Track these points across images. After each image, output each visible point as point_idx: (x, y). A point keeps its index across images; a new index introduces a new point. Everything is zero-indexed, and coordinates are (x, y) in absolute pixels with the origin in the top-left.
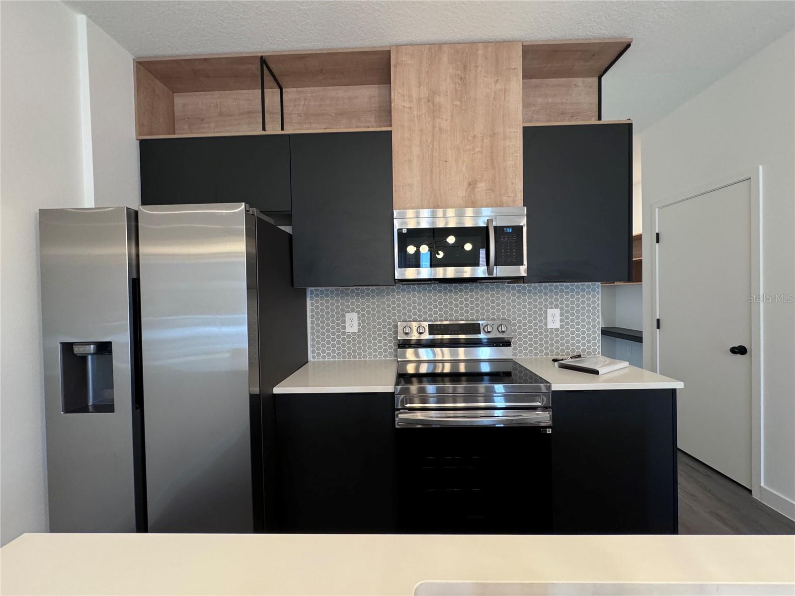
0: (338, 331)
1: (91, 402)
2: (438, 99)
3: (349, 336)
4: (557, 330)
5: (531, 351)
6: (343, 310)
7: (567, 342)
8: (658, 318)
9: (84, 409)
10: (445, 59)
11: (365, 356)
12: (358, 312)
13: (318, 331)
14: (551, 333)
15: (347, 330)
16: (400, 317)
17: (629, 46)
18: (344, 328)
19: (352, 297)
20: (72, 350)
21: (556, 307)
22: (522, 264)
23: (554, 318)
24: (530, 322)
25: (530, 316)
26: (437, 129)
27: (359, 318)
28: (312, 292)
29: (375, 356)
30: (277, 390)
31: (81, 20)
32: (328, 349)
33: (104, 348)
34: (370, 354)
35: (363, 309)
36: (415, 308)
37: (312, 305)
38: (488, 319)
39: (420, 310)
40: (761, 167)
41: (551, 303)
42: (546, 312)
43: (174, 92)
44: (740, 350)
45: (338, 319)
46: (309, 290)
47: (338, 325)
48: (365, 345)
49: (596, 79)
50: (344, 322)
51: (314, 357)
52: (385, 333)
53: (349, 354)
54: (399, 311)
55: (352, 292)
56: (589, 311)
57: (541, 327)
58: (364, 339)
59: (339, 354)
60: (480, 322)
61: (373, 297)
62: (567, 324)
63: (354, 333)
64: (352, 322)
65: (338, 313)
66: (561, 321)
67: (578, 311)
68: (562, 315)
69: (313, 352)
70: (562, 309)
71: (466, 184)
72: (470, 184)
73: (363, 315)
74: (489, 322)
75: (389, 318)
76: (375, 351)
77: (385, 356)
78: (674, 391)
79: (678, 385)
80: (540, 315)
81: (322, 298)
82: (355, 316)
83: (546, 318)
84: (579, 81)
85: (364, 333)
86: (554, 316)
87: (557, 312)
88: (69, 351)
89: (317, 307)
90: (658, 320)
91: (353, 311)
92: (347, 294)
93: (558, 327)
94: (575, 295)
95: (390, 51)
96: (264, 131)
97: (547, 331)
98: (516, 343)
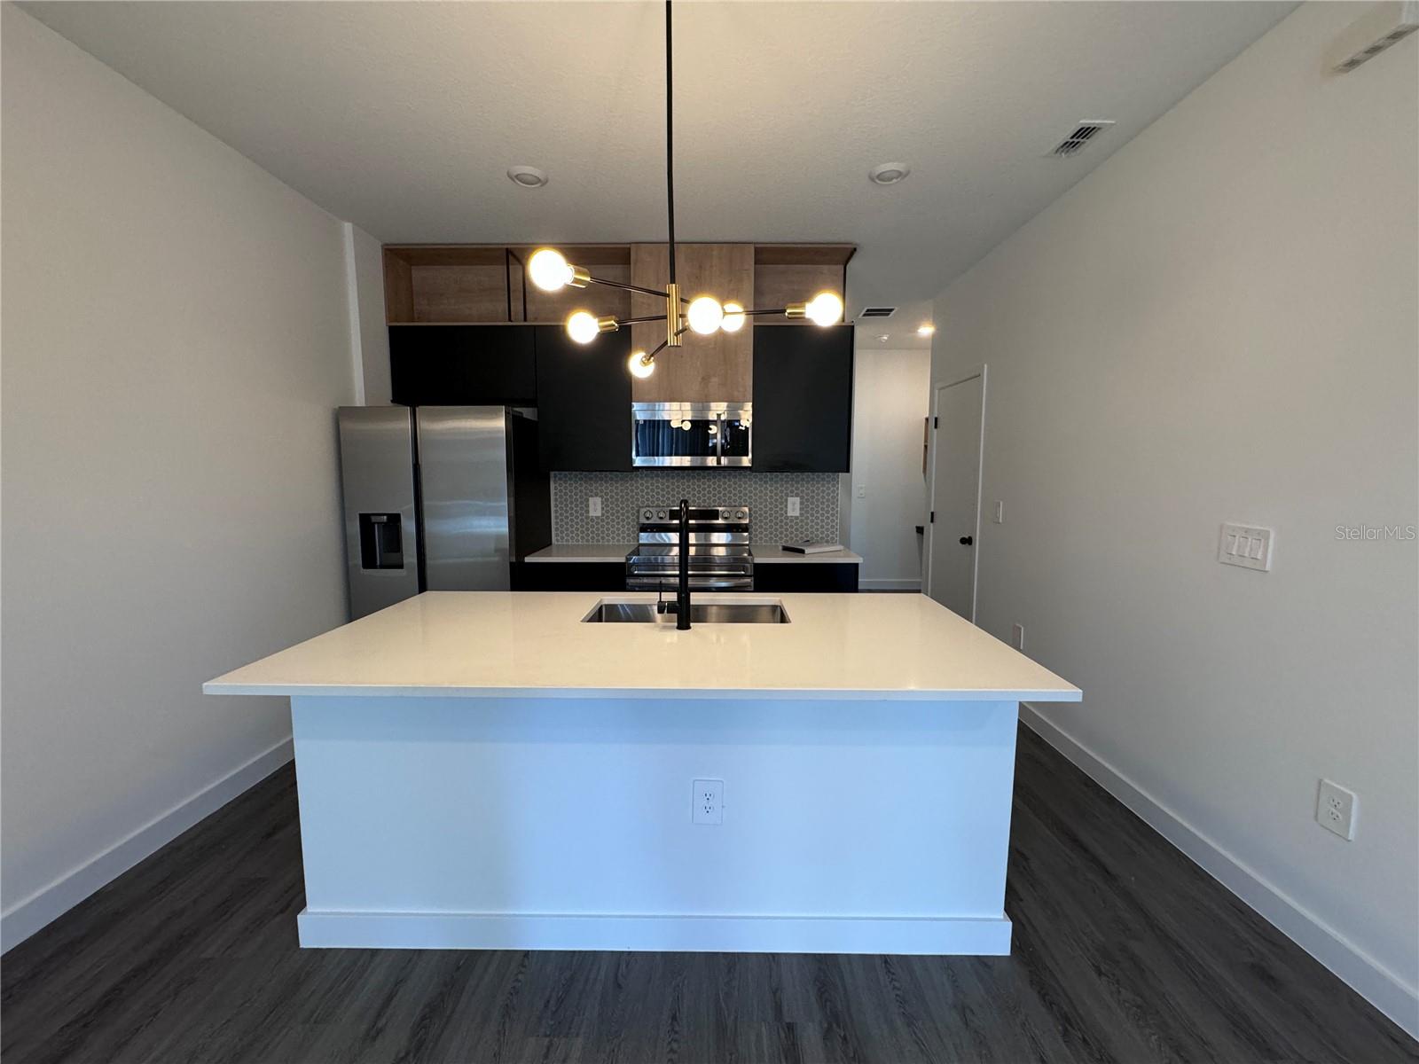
0: (582, 515)
1: (378, 563)
3: (592, 520)
4: (797, 518)
5: (771, 538)
6: (586, 494)
7: (807, 530)
8: (932, 510)
9: (374, 567)
11: (608, 541)
12: (602, 497)
13: (561, 515)
14: (792, 521)
15: (591, 514)
16: (643, 502)
18: (588, 512)
19: (596, 482)
20: (370, 520)
21: (797, 495)
22: (747, 455)
23: (794, 507)
24: (772, 509)
25: (771, 503)
27: (602, 503)
28: (555, 477)
29: (618, 541)
30: (528, 559)
31: (348, 227)
32: (572, 532)
33: (395, 519)
34: (613, 538)
35: (606, 494)
36: (658, 493)
37: (556, 488)
38: (730, 506)
39: (663, 496)
40: (986, 366)
41: (792, 492)
42: (786, 500)
43: (411, 265)
44: (967, 541)
45: (582, 503)
46: (552, 474)
47: (582, 509)
48: (608, 529)
49: (842, 267)
50: (587, 506)
51: (557, 540)
52: (628, 518)
53: (592, 538)
54: (643, 497)
55: (596, 476)
56: (828, 500)
57: (781, 515)
58: (608, 523)
59: (582, 539)
60: (720, 509)
61: (617, 482)
62: (807, 512)
63: (598, 518)
64: (595, 507)
65: (581, 497)
66: (801, 509)
67: (818, 500)
68: (801, 503)
69: (557, 535)
70: (802, 498)
71: (699, 379)
72: (703, 379)
73: (607, 500)
74: (729, 509)
75: (632, 503)
76: (618, 535)
77: (629, 541)
78: (856, 565)
79: (859, 560)
80: (782, 503)
81: (565, 482)
82: (598, 500)
83: (786, 506)
84: (826, 268)
85: (608, 517)
86: (794, 504)
87: (797, 500)
88: (366, 520)
89: (561, 490)
90: (932, 513)
91: (596, 495)
92: (591, 479)
93: (798, 514)
94: (816, 485)
95: (630, 249)
96: (510, 320)
97: (787, 518)
98: (756, 530)
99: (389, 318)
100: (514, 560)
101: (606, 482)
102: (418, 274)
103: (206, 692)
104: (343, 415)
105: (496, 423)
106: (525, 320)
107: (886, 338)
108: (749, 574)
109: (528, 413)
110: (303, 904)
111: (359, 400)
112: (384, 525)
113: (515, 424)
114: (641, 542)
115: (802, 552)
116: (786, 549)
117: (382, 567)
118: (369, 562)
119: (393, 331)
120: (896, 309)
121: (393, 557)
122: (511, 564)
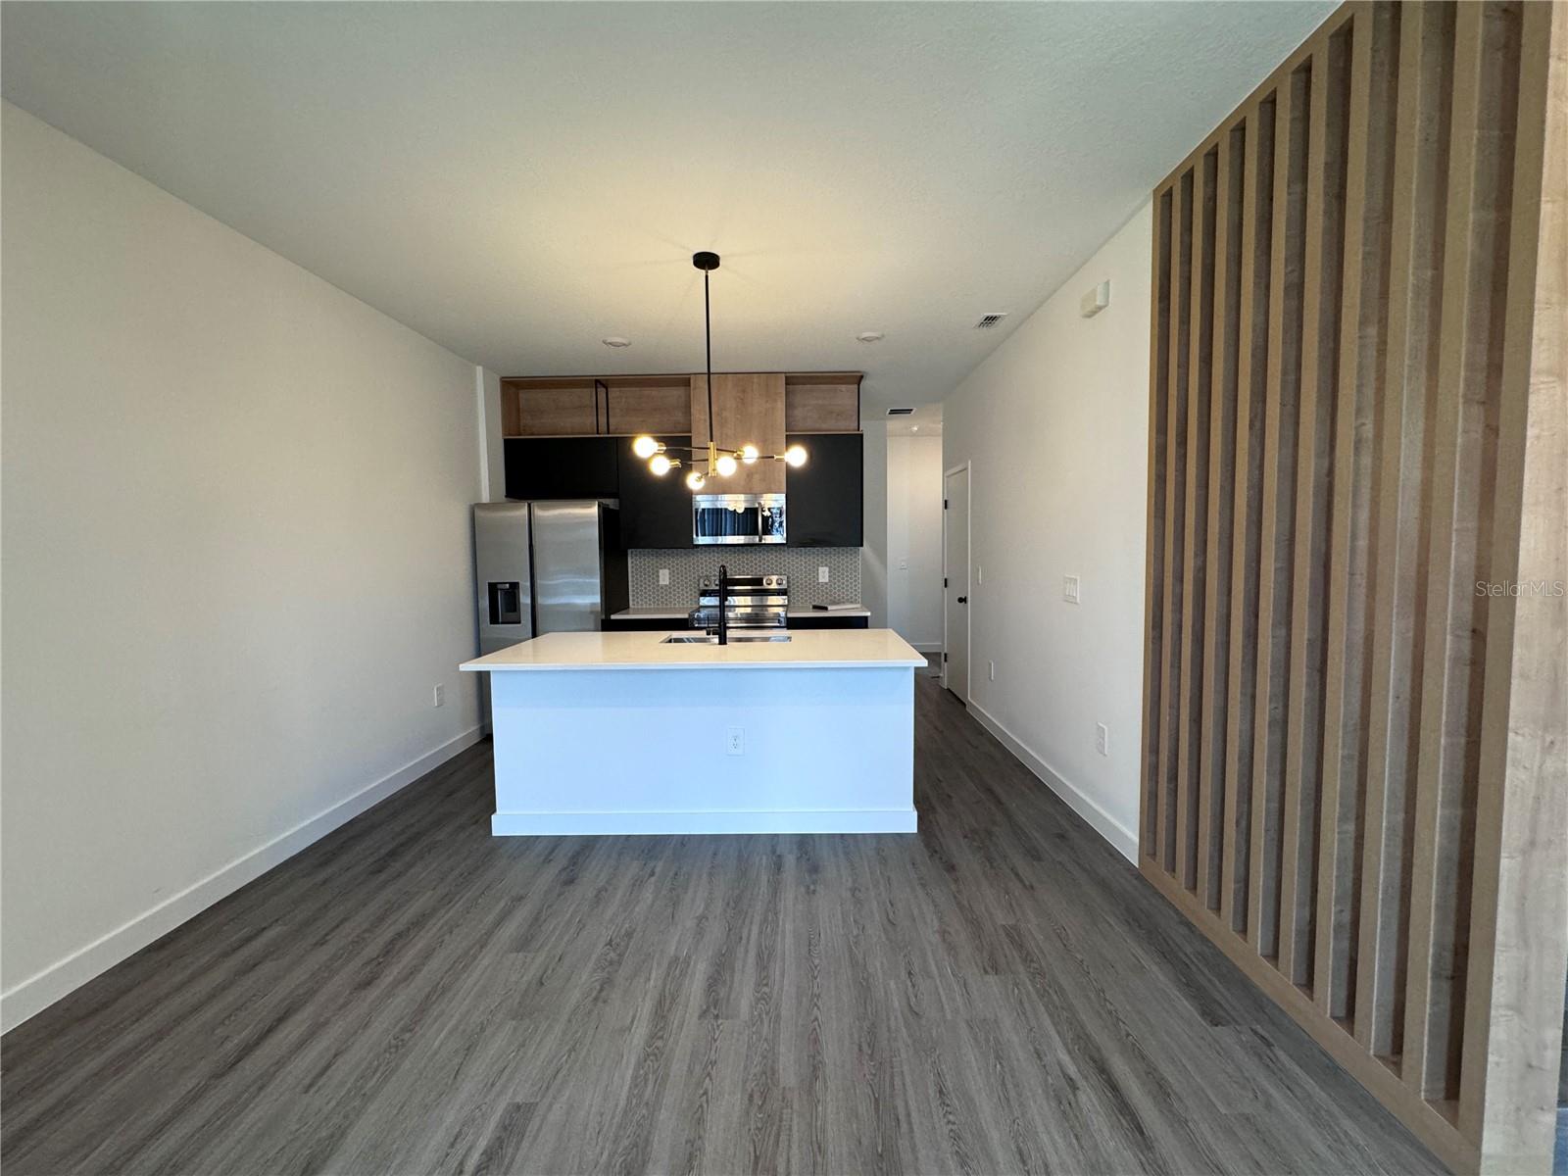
0: (653, 583)
1: (500, 620)
2: (724, 414)
3: (662, 588)
4: (825, 583)
5: (806, 600)
6: (657, 567)
7: (835, 593)
8: (946, 576)
9: (498, 623)
10: (730, 385)
11: (675, 604)
12: (669, 569)
13: (637, 583)
14: (822, 586)
15: (661, 583)
16: (703, 572)
17: (862, 377)
18: (658, 581)
19: (665, 557)
20: (496, 587)
21: (826, 565)
22: (782, 534)
23: (824, 575)
24: (806, 577)
25: (805, 572)
26: (724, 436)
27: (670, 574)
28: (632, 553)
29: (683, 604)
30: (613, 617)
31: (479, 369)
32: (646, 597)
33: (515, 586)
34: (678, 602)
35: (673, 566)
37: (632, 562)
40: (970, 462)
41: (822, 562)
42: (818, 569)
43: (521, 391)
44: (963, 600)
45: (653, 574)
46: (629, 551)
47: (653, 579)
48: (675, 595)
49: (856, 386)
50: (658, 576)
51: (634, 604)
52: (690, 585)
53: (662, 602)
54: (703, 568)
55: (665, 552)
56: (851, 569)
57: (814, 581)
58: (674, 590)
59: (654, 602)
60: (762, 577)
61: (681, 557)
62: (832, 579)
63: (666, 586)
64: (664, 577)
65: (653, 569)
66: (829, 577)
67: (843, 569)
68: (830, 572)
69: (633, 600)
70: (830, 568)
71: (745, 476)
72: (748, 477)
73: (673, 571)
75: (694, 573)
76: (683, 600)
77: (691, 603)
78: (866, 618)
79: (869, 614)
80: (814, 572)
81: (640, 557)
82: (667, 571)
83: (818, 574)
84: (843, 387)
85: (674, 586)
86: (824, 572)
87: (827, 569)
88: (493, 587)
89: (636, 564)
90: (946, 580)
91: (665, 568)
92: (661, 555)
93: (827, 581)
94: (841, 557)
95: (689, 379)
96: (598, 433)
97: (818, 584)
98: (794, 594)
99: (504, 434)
100: (604, 617)
101: (673, 557)
102: (523, 395)
103: (461, 669)
104: (474, 509)
105: (592, 511)
106: (608, 433)
107: (916, 429)
108: (783, 625)
109: (611, 503)
110: (495, 811)
111: (485, 498)
112: (506, 592)
113: (605, 513)
114: (701, 604)
115: (826, 609)
116: (815, 607)
117: (502, 623)
118: (494, 620)
119: (506, 442)
120: (915, 409)
121: (512, 616)
122: (602, 620)
